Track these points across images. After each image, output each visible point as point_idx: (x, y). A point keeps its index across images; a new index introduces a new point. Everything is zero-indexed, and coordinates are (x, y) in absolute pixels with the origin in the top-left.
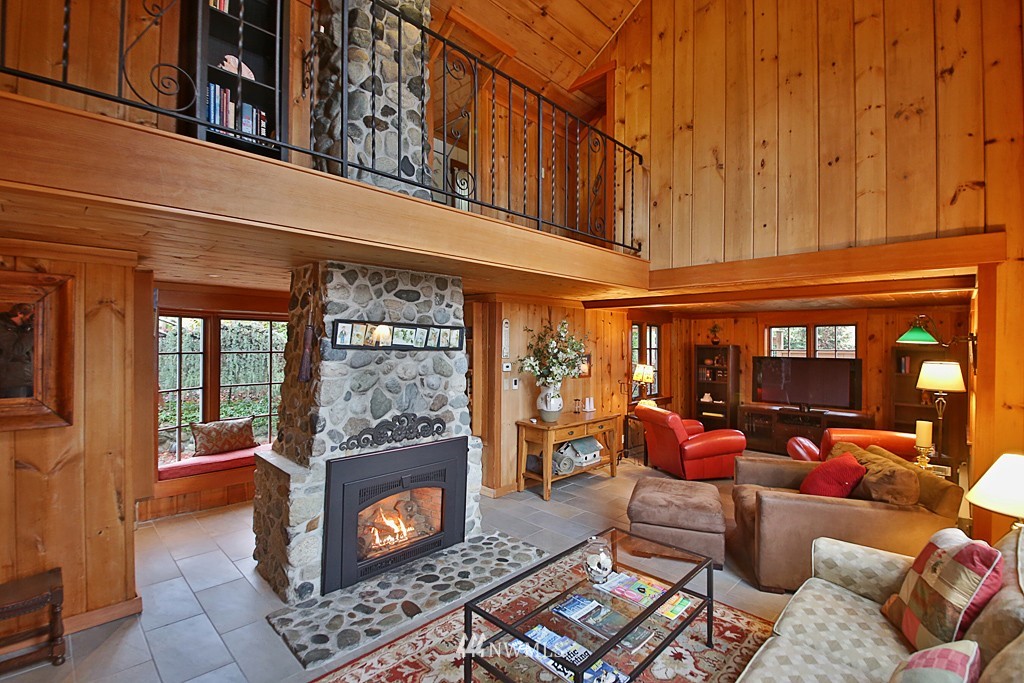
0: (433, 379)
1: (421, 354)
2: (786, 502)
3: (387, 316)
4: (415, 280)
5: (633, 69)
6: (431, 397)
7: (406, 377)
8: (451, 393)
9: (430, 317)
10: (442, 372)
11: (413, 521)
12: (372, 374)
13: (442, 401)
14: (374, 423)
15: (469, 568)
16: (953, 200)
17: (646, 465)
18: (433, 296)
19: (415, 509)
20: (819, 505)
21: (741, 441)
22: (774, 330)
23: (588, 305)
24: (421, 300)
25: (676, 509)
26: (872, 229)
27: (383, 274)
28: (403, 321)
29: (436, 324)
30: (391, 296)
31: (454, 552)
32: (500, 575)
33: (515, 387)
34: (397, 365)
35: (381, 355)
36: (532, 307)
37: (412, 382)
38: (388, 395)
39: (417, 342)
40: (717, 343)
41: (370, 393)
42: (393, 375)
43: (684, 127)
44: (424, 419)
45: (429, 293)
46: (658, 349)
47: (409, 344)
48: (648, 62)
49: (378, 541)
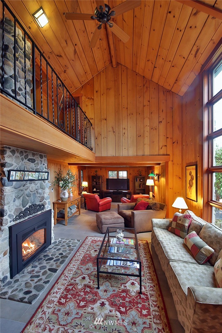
0: (40, 191)
1: (37, 182)
2: (139, 213)
3: (26, 168)
4: (34, 155)
5: (88, 98)
6: (40, 197)
7: (32, 191)
8: (45, 195)
9: (38, 169)
10: (42, 188)
11: (34, 242)
12: (22, 190)
13: (43, 198)
14: (23, 209)
15: (61, 252)
16: (161, 148)
17: (86, 210)
18: (39, 161)
19: (33, 238)
20: (145, 212)
21: (111, 200)
22: (109, 172)
23: (70, 164)
24: (36, 162)
25: (113, 219)
26: (147, 152)
27: (24, 152)
28: (30, 170)
29: (40, 171)
30: (26, 161)
31: (50, 249)
32: (73, 250)
33: (52, 191)
34: (29, 186)
35: (24, 183)
36: (56, 165)
37: (34, 192)
38: (27, 198)
39: (36, 178)
40: (97, 175)
41: (21, 198)
42: (28, 190)
43: (104, 119)
44: (39, 205)
45: (38, 159)
46: (83, 177)
47: (34, 178)
48: (93, 98)
49: (25, 252)
